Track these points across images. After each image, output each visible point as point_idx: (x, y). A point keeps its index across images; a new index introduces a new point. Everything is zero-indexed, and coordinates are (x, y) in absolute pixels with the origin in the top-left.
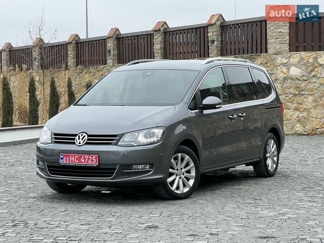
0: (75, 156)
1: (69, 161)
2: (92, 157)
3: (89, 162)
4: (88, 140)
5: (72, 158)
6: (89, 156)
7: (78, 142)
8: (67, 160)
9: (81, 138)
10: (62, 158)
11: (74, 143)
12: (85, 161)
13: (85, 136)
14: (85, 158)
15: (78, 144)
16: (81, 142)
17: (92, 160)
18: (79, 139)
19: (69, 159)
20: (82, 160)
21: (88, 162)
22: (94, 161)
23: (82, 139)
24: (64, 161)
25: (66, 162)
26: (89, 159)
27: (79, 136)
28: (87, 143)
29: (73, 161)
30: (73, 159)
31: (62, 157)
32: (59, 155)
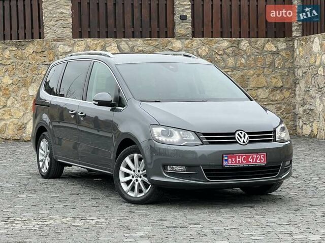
0: (242, 156)
1: (236, 163)
2: (260, 155)
3: (258, 161)
4: (250, 137)
5: (239, 158)
6: (257, 155)
7: (242, 141)
8: (232, 161)
9: (242, 136)
10: (226, 160)
11: (236, 142)
12: (253, 161)
13: (245, 135)
14: (253, 158)
15: (242, 143)
16: (245, 141)
17: (261, 159)
18: (241, 137)
19: (236, 160)
20: (250, 160)
21: (256, 162)
22: (262, 160)
23: (244, 137)
24: (229, 163)
25: (232, 163)
26: (257, 158)
27: (238, 134)
28: (250, 142)
29: (240, 161)
30: (240, 160)
31: (226, 158)
32: (223, 157)
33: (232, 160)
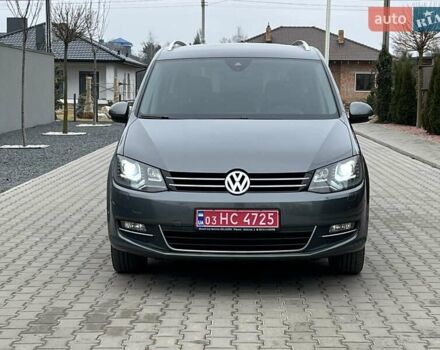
0: (230, 214)
1: (218, 223)
2: (267, 214)
3: (261, 223)
4: (252, 183)
5: (224, 216)
6: (259, 214)
7: (234, 188)
8: (212, 221)
9: (237, 179)
10: (201, 219)
11: (224, 190)
12: (251, 222)
14: (251, 218)
15: (233, 192)
17: (267, 220)
19: (218, 219)
20: (245, 221)
21: (257, 224)
22: (270, 221)
24: (206, 224)
25: (211, 224)
26: (259, 219)
28: (250, 190)
29: (227, 222)
30: (226, 219)
31: (201, 215)
32: (195, 213)
33: (212, 219)
